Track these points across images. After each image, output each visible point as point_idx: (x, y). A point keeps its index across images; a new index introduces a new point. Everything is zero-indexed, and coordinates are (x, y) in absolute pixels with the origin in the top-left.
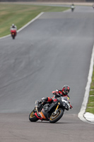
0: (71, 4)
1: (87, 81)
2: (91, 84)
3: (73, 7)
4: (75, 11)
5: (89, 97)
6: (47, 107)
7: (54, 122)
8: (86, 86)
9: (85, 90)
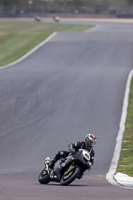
1: (118, 128)
2: (125, 133)
5: (122, 152)
8: (117, 136)
9: (115, 142)
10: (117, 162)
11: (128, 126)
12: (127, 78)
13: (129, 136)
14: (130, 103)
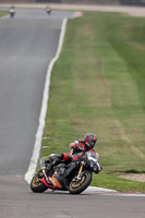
0: (9, 6)
1: (38, 123)
2: (45, 129)
3: (12, 11)
4: (16, 16)
5: (42, 149)
6: (63, 170)
7: (78, 192)
8: (36, 132)
9: (35, 139)
10: (36, 161)
11: (49, 121)
12: (47, 68)
13: (49, 133)
14: (50, 96)
